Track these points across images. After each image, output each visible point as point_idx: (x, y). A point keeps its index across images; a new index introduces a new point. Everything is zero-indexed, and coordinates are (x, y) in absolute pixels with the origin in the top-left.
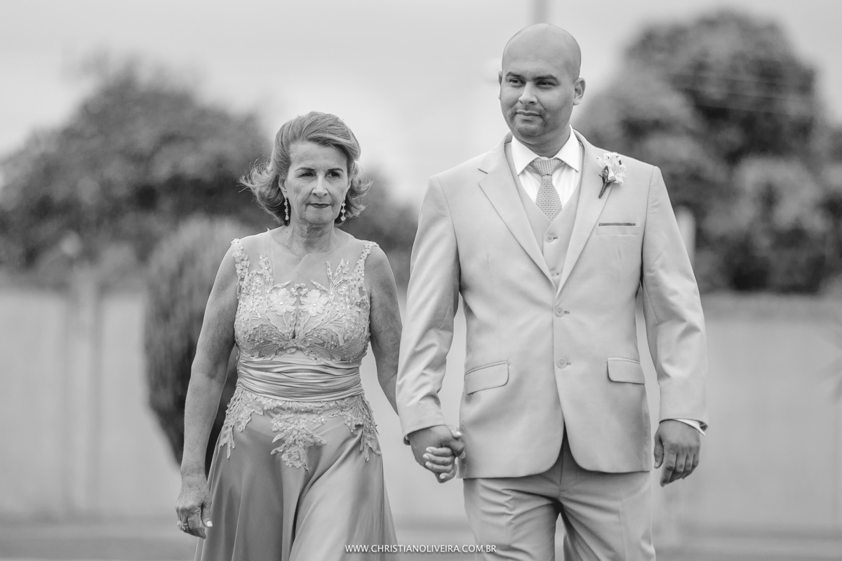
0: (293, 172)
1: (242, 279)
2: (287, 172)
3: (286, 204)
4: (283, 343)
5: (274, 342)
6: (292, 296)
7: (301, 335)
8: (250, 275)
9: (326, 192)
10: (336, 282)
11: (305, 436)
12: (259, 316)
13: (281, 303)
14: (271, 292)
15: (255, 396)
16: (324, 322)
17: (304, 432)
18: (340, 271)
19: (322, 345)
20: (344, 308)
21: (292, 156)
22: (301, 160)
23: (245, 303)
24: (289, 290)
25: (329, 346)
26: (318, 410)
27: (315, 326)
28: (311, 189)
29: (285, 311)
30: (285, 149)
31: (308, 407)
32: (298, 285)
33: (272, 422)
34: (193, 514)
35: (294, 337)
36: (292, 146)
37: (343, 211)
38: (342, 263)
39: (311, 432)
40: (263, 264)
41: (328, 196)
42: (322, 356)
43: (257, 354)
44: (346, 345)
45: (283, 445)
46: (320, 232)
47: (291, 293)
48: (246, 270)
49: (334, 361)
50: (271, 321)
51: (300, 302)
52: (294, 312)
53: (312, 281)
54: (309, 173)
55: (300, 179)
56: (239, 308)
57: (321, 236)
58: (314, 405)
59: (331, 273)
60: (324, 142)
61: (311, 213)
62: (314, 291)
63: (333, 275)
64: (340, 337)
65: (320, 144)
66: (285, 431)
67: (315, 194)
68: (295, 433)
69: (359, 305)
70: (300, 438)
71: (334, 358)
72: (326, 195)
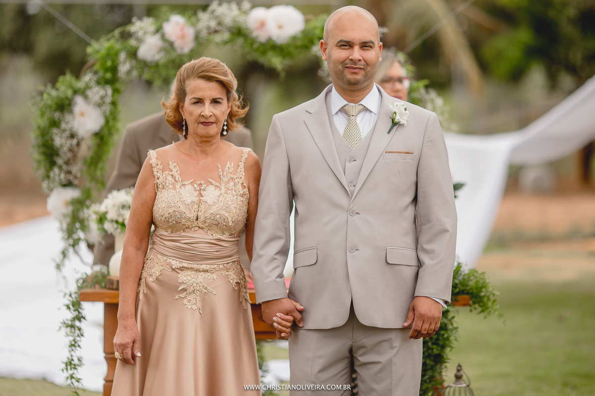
0: (188, 101)
1: (158, 178)
2: (184, 100)
3: (184, 123)
4: (189, 224)
5: (183, 223)
6: (196, 190)
7: (202, 219)
8: (164, 175)
9: (211, 114)
10: (225, 179)
11: (201, 287)
12: (173, 205)
13: (188, 195)
14: (180, 187)
15: (165, 258)
16: (218, 209)
17: (201, 285)
18: (227, 171)
19: (217, 225)
20: (232, 199)
21: (188, 89)
22: (193, 92)
23: (162, 195)
24: (193, 186)
25: (222, 226)
26: (212, 270)
27: (212, 212)
28: (200, 112)
29: (190, 201)
30: (183, 85)
31: (205, 268)
32: (199, 182)
33: (179, 276)
34: (127, 347)
35: (197, 219)
36: (187, 82)
37: (225, 128)
38: (228, 165)
39: (206, 285)
40: (173, 168)
41: (213, 116)
42: (216, 232)
43: (170, 231)
44: (233, 225)
45: (186, 293)
46: (210, 144)
47: (194, 188)
48: (161, 172)
49: (224, 236)
50: (181, 208)
51: (201, 194)
52: (197, 202)
53: (209, 179)
54: (199, 101)
55: (193, 105)
56: (157, 198)
57: (211, 145)
58: (208, 266)
59: (221, 173)
60: (209, 79)
61: (201, 130)
62: (210, 186)
63: (223, 174)
64: (230, 219)
65: (206, 80)
66: (188, 283)
67: (203, 116)
68: (195, 285)
69: (242, 196)
70: (198, 289)
71: (224, 234)
72: (211, 116)
